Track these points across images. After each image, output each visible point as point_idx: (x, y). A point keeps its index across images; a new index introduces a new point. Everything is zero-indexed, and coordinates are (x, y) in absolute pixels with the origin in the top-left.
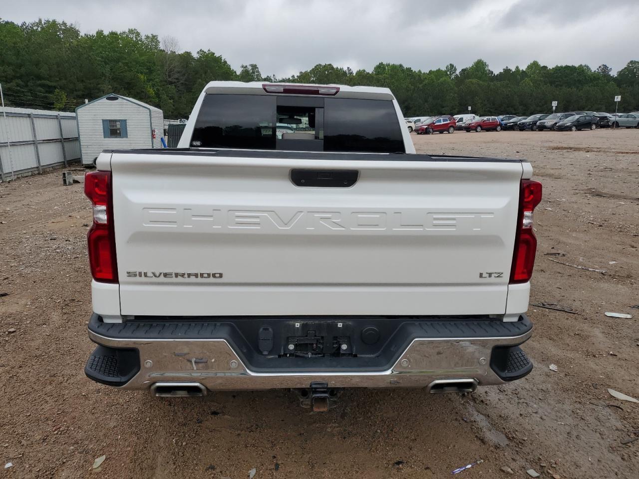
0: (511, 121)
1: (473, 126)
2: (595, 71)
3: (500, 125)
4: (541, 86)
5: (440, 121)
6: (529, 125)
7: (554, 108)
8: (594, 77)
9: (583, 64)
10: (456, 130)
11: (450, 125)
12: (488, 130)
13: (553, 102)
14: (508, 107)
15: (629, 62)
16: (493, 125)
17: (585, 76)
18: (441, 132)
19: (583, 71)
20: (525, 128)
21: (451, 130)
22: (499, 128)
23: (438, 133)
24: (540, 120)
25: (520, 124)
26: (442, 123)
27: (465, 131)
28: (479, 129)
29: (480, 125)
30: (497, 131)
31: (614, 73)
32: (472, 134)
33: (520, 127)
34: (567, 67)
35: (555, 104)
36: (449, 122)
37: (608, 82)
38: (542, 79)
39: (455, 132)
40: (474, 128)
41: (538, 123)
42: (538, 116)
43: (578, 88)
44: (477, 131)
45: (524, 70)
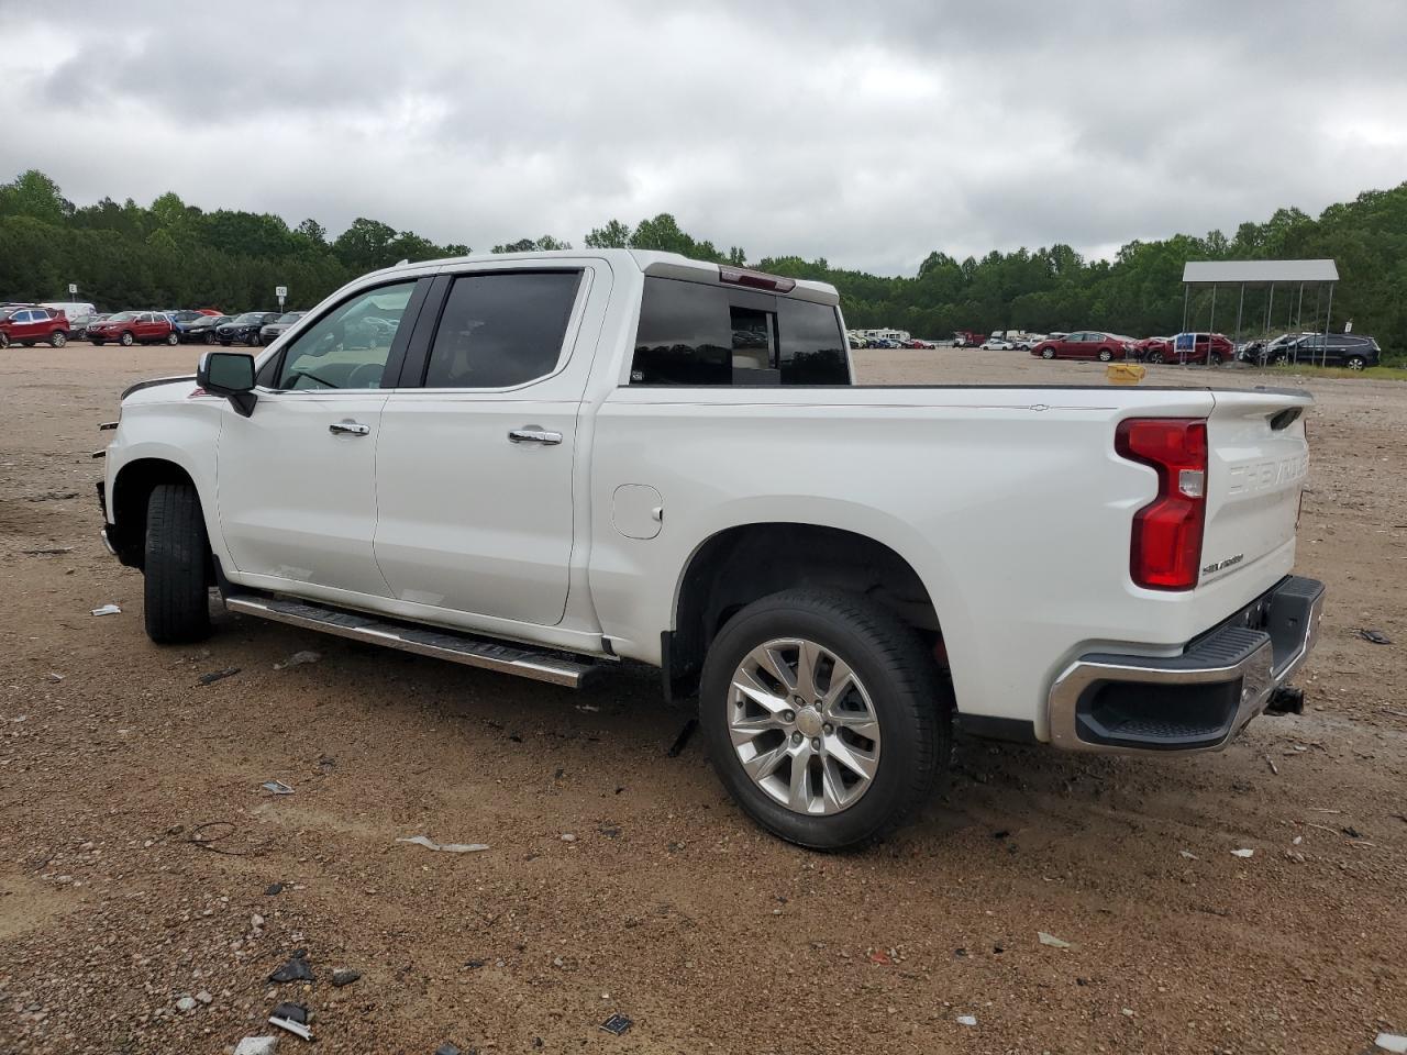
0: (196, 323)
1: (112, 332)
2: (296, 230)
3: (176, 331)
4: (197, 249)
5: (24, 316)
6: (244, 333)
7: (281, 301)
8: (299, 243)
9: (271, 214)
10: (72, 339)
11: (54, 327)
12: (145, 342)
13: (277, 288)
14: (129, 290)
15: (354, 220)
16: (157, 331)
17: (282, 240)
18: (29, 344)
19: (275, 226)
20: (235, 339)
21: (59, 338)
22: (174, 339)
23: (20, 345)
24: (265, 324)
25: (222, 330)
26: (33, 321)
27: (91, 343)
28: (128, 339)
29: (129, 331)
30: (170, 344)
31: (331, 238)
32: (110, 352)
33: (222, 337)
34: (242, 216)
35: (281, 292)
36: (49, 320)
37: (325, 255)
38: (194, 233)
39: (68, 344)
40: (115, 337)
41: (263, 331)
42: (259, 315)
43: (272, 260)
44: (123, 345)
45: (148, 209)
